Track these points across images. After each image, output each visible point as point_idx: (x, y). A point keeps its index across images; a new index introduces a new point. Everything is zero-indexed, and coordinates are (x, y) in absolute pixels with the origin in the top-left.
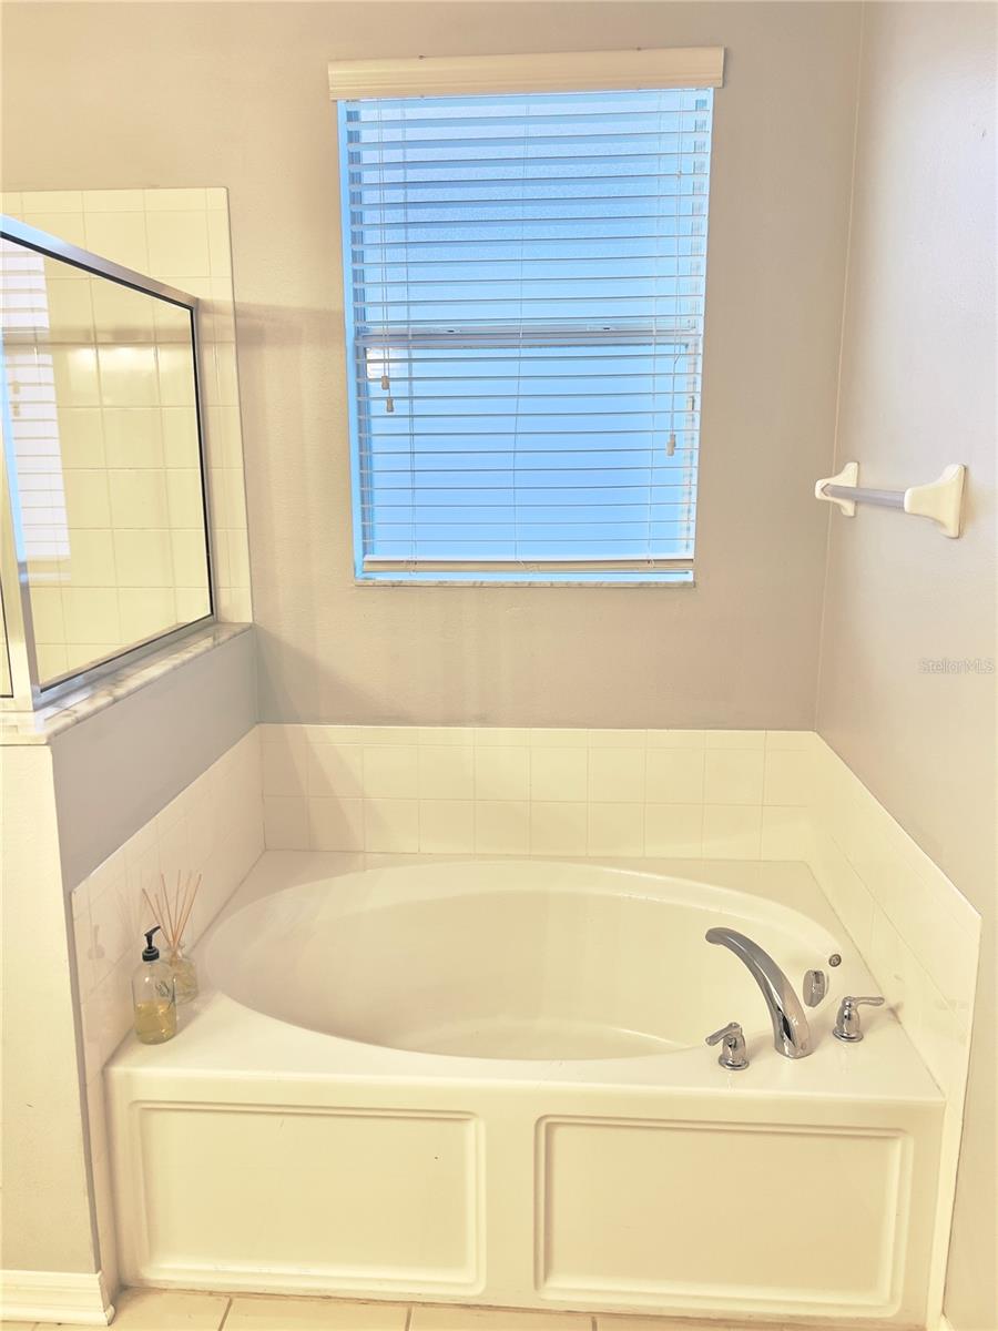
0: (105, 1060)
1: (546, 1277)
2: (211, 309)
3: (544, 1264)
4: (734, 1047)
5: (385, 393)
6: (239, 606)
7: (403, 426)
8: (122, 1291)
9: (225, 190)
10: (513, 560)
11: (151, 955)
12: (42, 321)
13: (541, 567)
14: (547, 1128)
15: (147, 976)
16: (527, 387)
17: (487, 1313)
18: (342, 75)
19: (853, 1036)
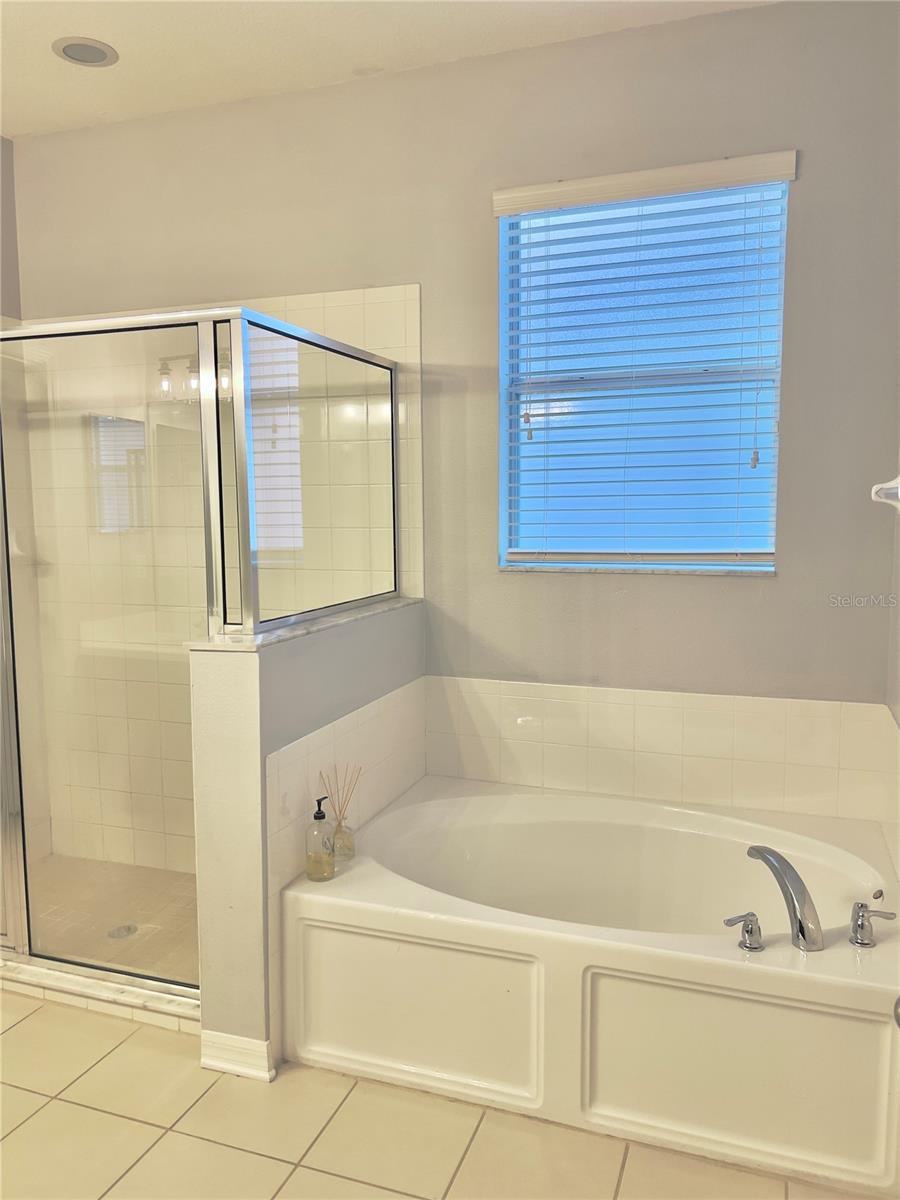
0: (283, 884)
1: (590, 1106)
2: (406, 369)
3: (590, 1094)
4: (750, 932)
5: (527, 426)
6: (414, 585)
7: (540, 450)
8: (283, 1062)
9: (418, 286)
10: (622, 551)
11: (320, 816)
12: (294, 382)
13: (646, 558)
14: (593, 977)
15: (316, 831)
16: (636, 417)
17: (541, 1124)
18: (504, 200)
19: (866, 942)
